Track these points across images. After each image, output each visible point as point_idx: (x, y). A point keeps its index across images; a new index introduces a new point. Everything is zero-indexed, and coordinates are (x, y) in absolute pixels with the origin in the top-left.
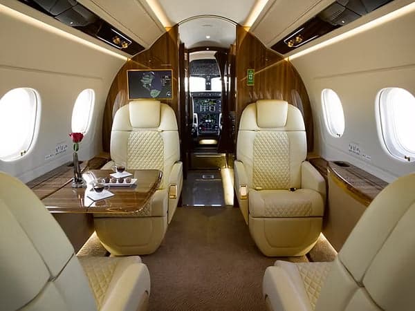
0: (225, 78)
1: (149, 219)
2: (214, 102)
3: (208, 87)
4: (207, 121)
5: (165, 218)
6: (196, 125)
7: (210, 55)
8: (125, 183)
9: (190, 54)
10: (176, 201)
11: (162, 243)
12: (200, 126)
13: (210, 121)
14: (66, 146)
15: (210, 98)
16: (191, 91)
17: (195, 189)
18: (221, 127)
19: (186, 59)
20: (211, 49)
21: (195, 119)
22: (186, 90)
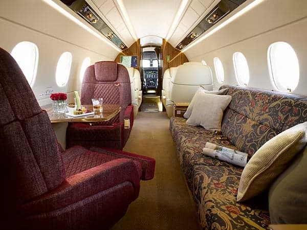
0: (159, 60)
2: (154, 73)
3: (151, 65)
4: (151, 82)
7: (153, 49)
9: (143, 49)
12: (147, 84)
15: (152, 70)
20: (153, 46)
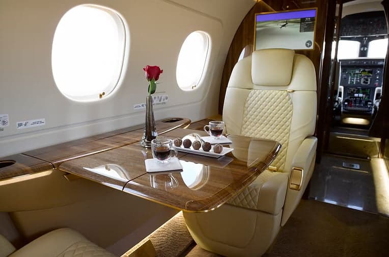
1: (252, 213)
2: (369, 72)
3: (363, 53)
4: (356, 95)
5: (277, 218)
6: (341, 99)
8: (212, 151)
9: (344, 5)
10: (299, 194)
11: (268, 250)
12: (345, 101)
13: (361, 95)
14: (167, 98)
15: (365, 67)
16: (339, 58)
17: (329, 177)
18: (377, 104)
19: (337, 14)
21: (340, 93)
22: (333, 57)
